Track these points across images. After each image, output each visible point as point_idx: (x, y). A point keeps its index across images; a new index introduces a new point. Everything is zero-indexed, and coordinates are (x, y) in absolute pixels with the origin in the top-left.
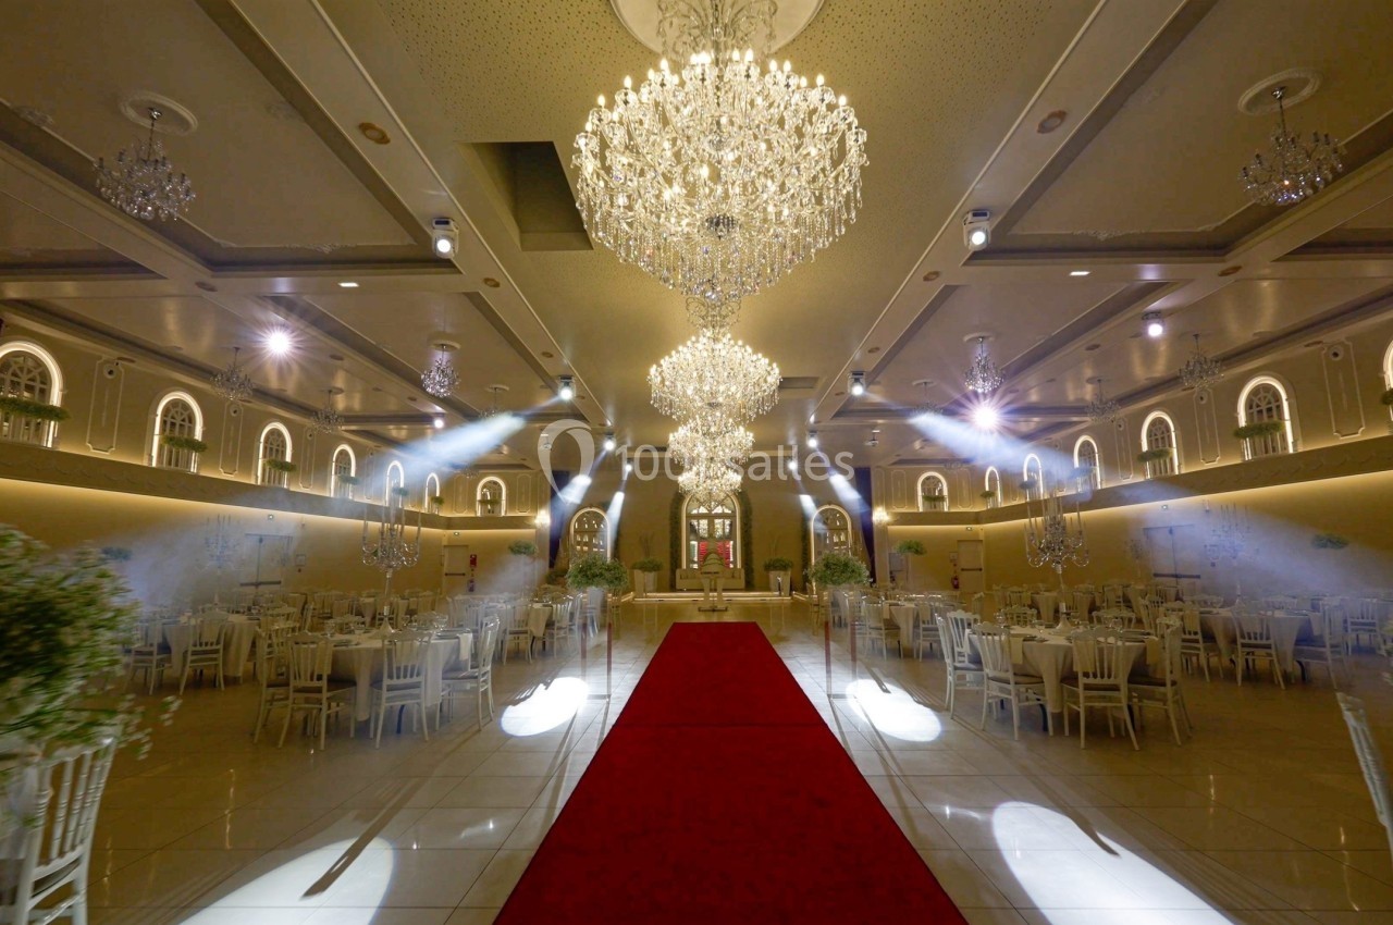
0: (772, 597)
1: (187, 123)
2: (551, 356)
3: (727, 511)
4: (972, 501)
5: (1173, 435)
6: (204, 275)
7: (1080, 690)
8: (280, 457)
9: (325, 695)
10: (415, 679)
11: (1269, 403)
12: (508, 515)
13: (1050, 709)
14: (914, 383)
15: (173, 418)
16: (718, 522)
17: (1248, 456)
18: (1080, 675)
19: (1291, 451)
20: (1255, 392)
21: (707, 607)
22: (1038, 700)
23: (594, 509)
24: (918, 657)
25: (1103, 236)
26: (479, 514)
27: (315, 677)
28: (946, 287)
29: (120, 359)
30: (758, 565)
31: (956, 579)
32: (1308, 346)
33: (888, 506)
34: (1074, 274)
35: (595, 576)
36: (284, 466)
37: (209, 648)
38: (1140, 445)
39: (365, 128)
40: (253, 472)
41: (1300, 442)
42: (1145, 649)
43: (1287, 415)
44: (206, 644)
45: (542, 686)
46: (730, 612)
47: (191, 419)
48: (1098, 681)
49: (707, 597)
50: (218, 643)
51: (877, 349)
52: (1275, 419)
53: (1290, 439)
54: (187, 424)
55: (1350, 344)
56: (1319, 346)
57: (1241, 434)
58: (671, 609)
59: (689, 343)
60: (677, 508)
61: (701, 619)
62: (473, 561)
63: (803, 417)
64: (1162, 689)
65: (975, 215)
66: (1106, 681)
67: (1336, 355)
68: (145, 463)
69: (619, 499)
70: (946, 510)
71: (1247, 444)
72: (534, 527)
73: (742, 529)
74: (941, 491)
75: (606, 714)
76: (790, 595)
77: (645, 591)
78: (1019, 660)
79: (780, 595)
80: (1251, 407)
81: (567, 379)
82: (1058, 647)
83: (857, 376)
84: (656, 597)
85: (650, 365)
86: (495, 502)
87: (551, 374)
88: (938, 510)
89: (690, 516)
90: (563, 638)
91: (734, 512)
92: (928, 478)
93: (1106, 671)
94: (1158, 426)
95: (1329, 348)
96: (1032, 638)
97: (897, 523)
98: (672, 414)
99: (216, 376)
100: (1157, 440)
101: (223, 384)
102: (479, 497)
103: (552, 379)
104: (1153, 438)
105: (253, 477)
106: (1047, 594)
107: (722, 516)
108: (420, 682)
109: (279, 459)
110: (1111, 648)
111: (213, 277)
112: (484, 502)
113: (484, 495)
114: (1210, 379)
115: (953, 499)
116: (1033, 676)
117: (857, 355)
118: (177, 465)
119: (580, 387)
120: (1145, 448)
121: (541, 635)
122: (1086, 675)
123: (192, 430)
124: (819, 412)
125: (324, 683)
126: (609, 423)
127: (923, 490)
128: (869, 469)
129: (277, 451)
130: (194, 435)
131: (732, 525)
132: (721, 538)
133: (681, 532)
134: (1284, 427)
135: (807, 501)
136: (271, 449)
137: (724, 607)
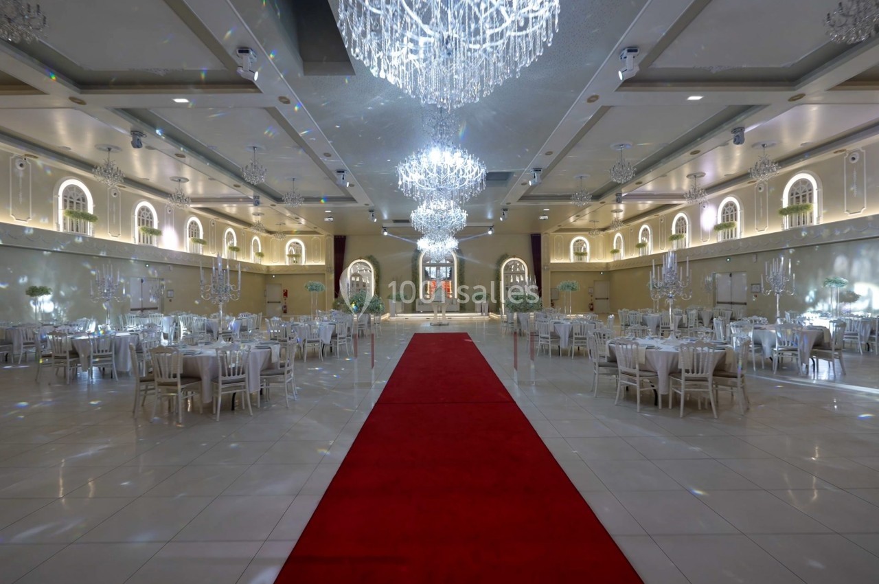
0: (477, 316)
2: (330, 156)
3: (448, 262)
4: (605, 255)
5: (739, 212)
6: (75, 92)
7: (682, 381)
8: (149, 225)
9: (180, 387)
10: (241, 376)
12: (307, 264)
13: (660, 393)
15: (71, 198)
16: (443, 269)
17: (787, 227)
18: (683, 371)
19: (815, 223)
20: (796, 184)
21: (436, 322)
22: (653, 386)
23: (362, 261)
24: (571, 355)
26: (288, 264)
27: (172, 376)
28: (602, 107)
29: (26, 155)
31: (592, 304)
32: (835, 153)
34: (690, 98)
36: (153, 232)
37: (104, 353)
40: (132, 236)
41: (822, 218)
42: (725, 354)
43: (815, 199)
44: (103, 351)
46: (450, 326)
47: (84, 199)
48: (695, 375)
49: (436, 316)
50: (110, 351)
51: (552, 153)
52: (808, 202)
53: (815, 215)
54: (81, 202)
55: (864, 151)
56: (843, 153)
57: (784, 212)
58: (413, 325)
60: (416, 260)
61: (433, 330)
62: (286, 294)
64: (734, 380)
65: (629, 51)
66: (700, 375)
67: (853, 159)
68: (56, 230)
70: (588, 261)
71: (786, 219)
73: (458, 273)
74: (585, 249)
76: (489, 315)
77: (397, 313)
78: (643, 360)
79: (482, 315)
80: (792, 195)
81: (341, 173)
82: (668, 353)
83: (537, 172)
84: (403, 317)
86: (298, 256)
87: (330, 169)
88: (583, 261)
89: (424, 265)
90: (343, 344)
91: (453, 263)
92: (578, 241)
93: (700, 368)
94: (729, 207)
95: (850, 154)
96: (652, 347)
98: (413, 196)
99: (96, 168)
100: (728, 216)
101: (102, 174)
102: (287, 253)
103: (331, 173)
104: (725, 215)
105: (132, 239)
106: (652, 315)
107: (445, 265)
108: (244, 378)
109: (149, 227)
110: (705, 354)
111: (81, 93)
112: (291, 256)
113: (291, 251)
114: (769, 174)
115: (593, 253)
116: (651, 371)
117: (538, 157)
118: (77, 231)
119: (351, 178)
120: (719, 221)
121: (329, 343)
122: (687, 371)
123: (85, 207)
125: (178, 379)
126: (371, 204)
127: (574, 249)
128: (540, 234)
129: (147, 221)
130: (87, 210)
131: (451, 272)
133: (419, 275)
134: (813, 208)
136: (143, 220)
137: (446, 322)
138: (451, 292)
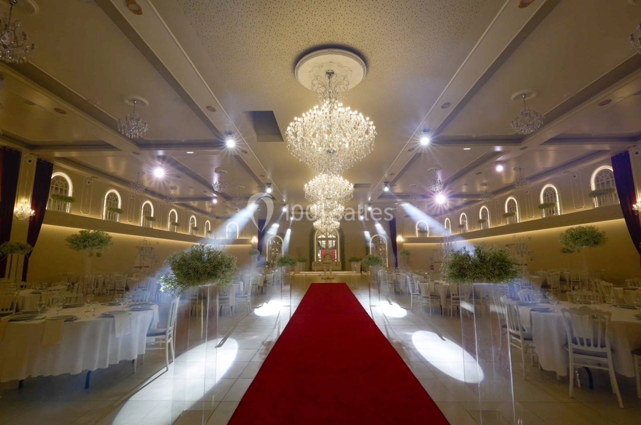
0: (353, 273)
1: (146, 104)
2: (264, 176)
3: (334, 237)
5: (517, 206)
6: (136, 149)
7: (451, 300)
11: (552, 195)
12: (240, 238)
13: (443, 307)
14: (410, 185)
16: (330, 241)
17: (544, 216)
18: (451, 295)
19: (559, 214)
20: (547, 190)
21: (325, 277)
22: (439, 304)
23: (278, 236)
25: (474, 136)
26: (227, 238)
28: (417, 153)
29: (93, 177)
30: (347, 259)
32: (564, 173)
33: (403, 235)
34: (465, 149)
35: (285, 262)
36: (150, 219)
38: (504, 210)
39: (208, 107)
40: (139, 221)
41: (562, 211)
43: (558, 200)
45: (265, 303)
46: (335, 279)
47: (117, 200)
48: (457, 297)
51: (393, 174)
52: (554, 202)
53: (559, 209)
54: (115, 202)
55: (580, 172)
56: (568, 173)
57: (541, 207)
58: (310, 278)
59: (319, 176)
60: (312, 236)
61: (323, 282)
63: (365, 198)
65: (424, 131)
67: (575, 176)
68: (101, 218)
69: (289, 232)
70: (428, 236)
72: (251, 244)
73: (340, 245)
74: (426, 228)
75: (291, 311)
76: (361, 273)
77: (299, 271)
78: (433, 291)
79: (356, 273)
81: (269, 185)
82: (446, 286)
83: (386, 183)
84: (304, 274)
85: (304, 184)
87: (263, 183)
88: (425, 237)
89: (318, 239)
90: (270, 287)
91: (337, 237)
92: (420, 223)
94: (511, 203)
95: (572, 174)
96: (438, 283)
97: (407, 242)
100: (511, 208)
101: (134, 187)
102: (227, 231)
103: (263, 184)
105: (139, 224)
107: (332, 239)
108: (229, 298)
109: (149, 215)
112: (229, 233)
113: (229, 230)
116: (437, 296)
117: (386, 175)
118: (112, 219)
119: (274, 187)
120: (506, 211)
122: (453, 295)
123: (117, 204)
124: (372, 197)
126: (284, 200)
127: (418, 228)
128: (395, 219)
129: (148, 212)
130: (118, 207)
131: (336, 243)
132: (331, 249)
133: (314, 246)
134: (556, 204)
135: (367, 234)
136: (146, 212)
137: (332, 277)
138: (336, 258)
